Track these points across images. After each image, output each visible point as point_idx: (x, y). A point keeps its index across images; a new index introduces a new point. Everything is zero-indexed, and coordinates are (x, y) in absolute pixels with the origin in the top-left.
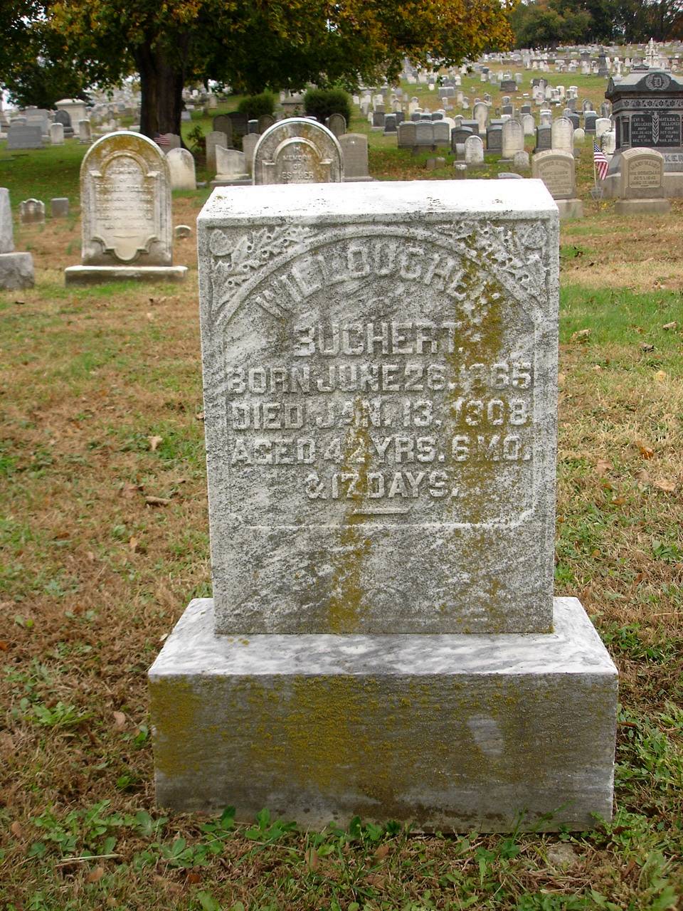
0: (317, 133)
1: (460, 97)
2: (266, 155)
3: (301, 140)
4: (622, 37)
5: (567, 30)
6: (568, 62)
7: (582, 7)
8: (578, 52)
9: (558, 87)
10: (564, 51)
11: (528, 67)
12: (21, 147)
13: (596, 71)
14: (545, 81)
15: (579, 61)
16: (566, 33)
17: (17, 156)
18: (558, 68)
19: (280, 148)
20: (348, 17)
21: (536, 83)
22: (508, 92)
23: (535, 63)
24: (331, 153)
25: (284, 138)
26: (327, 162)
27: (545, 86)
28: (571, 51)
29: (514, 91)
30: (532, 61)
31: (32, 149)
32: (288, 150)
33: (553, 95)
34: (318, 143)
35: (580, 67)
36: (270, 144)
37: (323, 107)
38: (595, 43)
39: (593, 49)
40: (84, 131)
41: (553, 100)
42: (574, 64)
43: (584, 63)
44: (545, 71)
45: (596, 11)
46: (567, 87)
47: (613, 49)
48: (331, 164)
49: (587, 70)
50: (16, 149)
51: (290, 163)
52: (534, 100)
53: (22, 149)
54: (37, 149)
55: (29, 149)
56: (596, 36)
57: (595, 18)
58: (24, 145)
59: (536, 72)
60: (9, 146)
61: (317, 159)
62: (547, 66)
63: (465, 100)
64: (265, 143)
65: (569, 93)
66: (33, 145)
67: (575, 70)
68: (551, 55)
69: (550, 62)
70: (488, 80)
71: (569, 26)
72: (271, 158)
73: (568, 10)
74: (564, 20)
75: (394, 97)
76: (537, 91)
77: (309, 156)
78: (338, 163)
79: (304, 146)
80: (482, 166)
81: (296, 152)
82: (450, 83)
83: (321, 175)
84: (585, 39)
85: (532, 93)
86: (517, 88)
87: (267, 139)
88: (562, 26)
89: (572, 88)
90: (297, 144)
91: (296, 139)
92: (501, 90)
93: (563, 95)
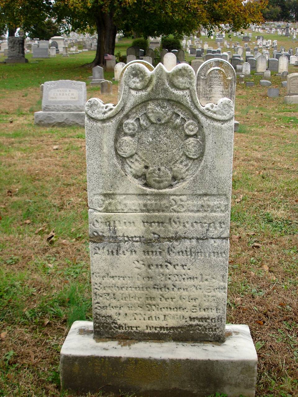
0: (226, 66)
1: (225, 43)
2: (203, 74)
3: (219, 68)
4: (294, 19)
5: (270, 15)
6: (271, 29)
7: (277, 5)
8: (274, 24)
9: (269, 40)
10: (269, 24)
11: (254, 30)
12: (39, 57)
13: (284, 34)
14: (263, 37)
15: (276, 29)
16: (269, 16)
17: (39, 61)
18: (267, 32)
19: (209, 71)
20: (196, 8)
21: (259, 38)
22: (246, 41)
23: (257, 29)
24: (232, 75)
25: (211, 67)
26: (229, 78)
27: (263, 40)
28: (271, 24)
29: (249, 41)
30: (255, 28)
31: (44, 58)
32: (213, 72)
33: (267, 44)
34: (226, 70)
35: (277, 32)
36: (205, 69)
37: (170, 45)
38: (282, 21)
39: (281, 23)
40: (65, 51)
41: (266, 46)
42: (274, 30)
43: (278, 30)
44: (261, 32)
45: (283, 7)
46: (272, 40)
47: (290, 24)
48: (231, 80)
49: (280, 33)
50: (37, 58)
51: (213, 78)
52: (258, 45)
53: (39, 58)
54: (46, 58)
55: (42, 58)
56: (282, 18)
57: (283, 10)
58: (40, 56)
59: (257, 33)
60: (34, 56)
61: (225, 77)
62: (262, 31)
63: (228, 44)
64: (202, 69)
65: (273, 43)
66: (45, 56)
67: (275, 33)
68: (263, 26)
69: (263, 29)
70: (237, 35)
71: (271, 13)
72: (205, 76)
73: (271, 6)
74: (269, 10)
75: (196, 41)
76: (259, 42)
77: (222, 76)
78: (234, 79)
79: (220, 71)
80: (249, 76)
81: (216, 73)
82: (220, 36)
83: (226, 84)
84: (277, 19)
85: (257, 42)
86: (250, 40)
87: (204, 67)
88: (268, 13)
89: (275, 41)
90: (217, 70)
91: (217, 68)
92: (243, 40)
93: (271, 44)
